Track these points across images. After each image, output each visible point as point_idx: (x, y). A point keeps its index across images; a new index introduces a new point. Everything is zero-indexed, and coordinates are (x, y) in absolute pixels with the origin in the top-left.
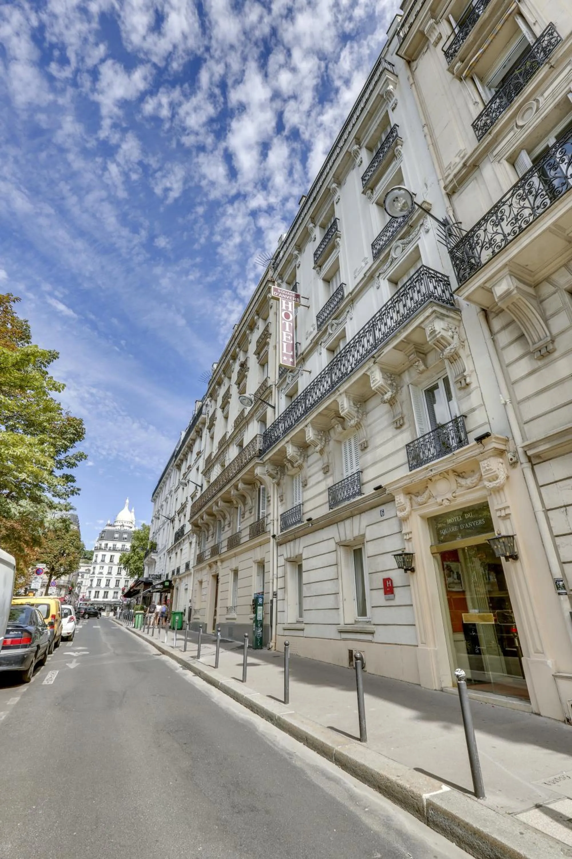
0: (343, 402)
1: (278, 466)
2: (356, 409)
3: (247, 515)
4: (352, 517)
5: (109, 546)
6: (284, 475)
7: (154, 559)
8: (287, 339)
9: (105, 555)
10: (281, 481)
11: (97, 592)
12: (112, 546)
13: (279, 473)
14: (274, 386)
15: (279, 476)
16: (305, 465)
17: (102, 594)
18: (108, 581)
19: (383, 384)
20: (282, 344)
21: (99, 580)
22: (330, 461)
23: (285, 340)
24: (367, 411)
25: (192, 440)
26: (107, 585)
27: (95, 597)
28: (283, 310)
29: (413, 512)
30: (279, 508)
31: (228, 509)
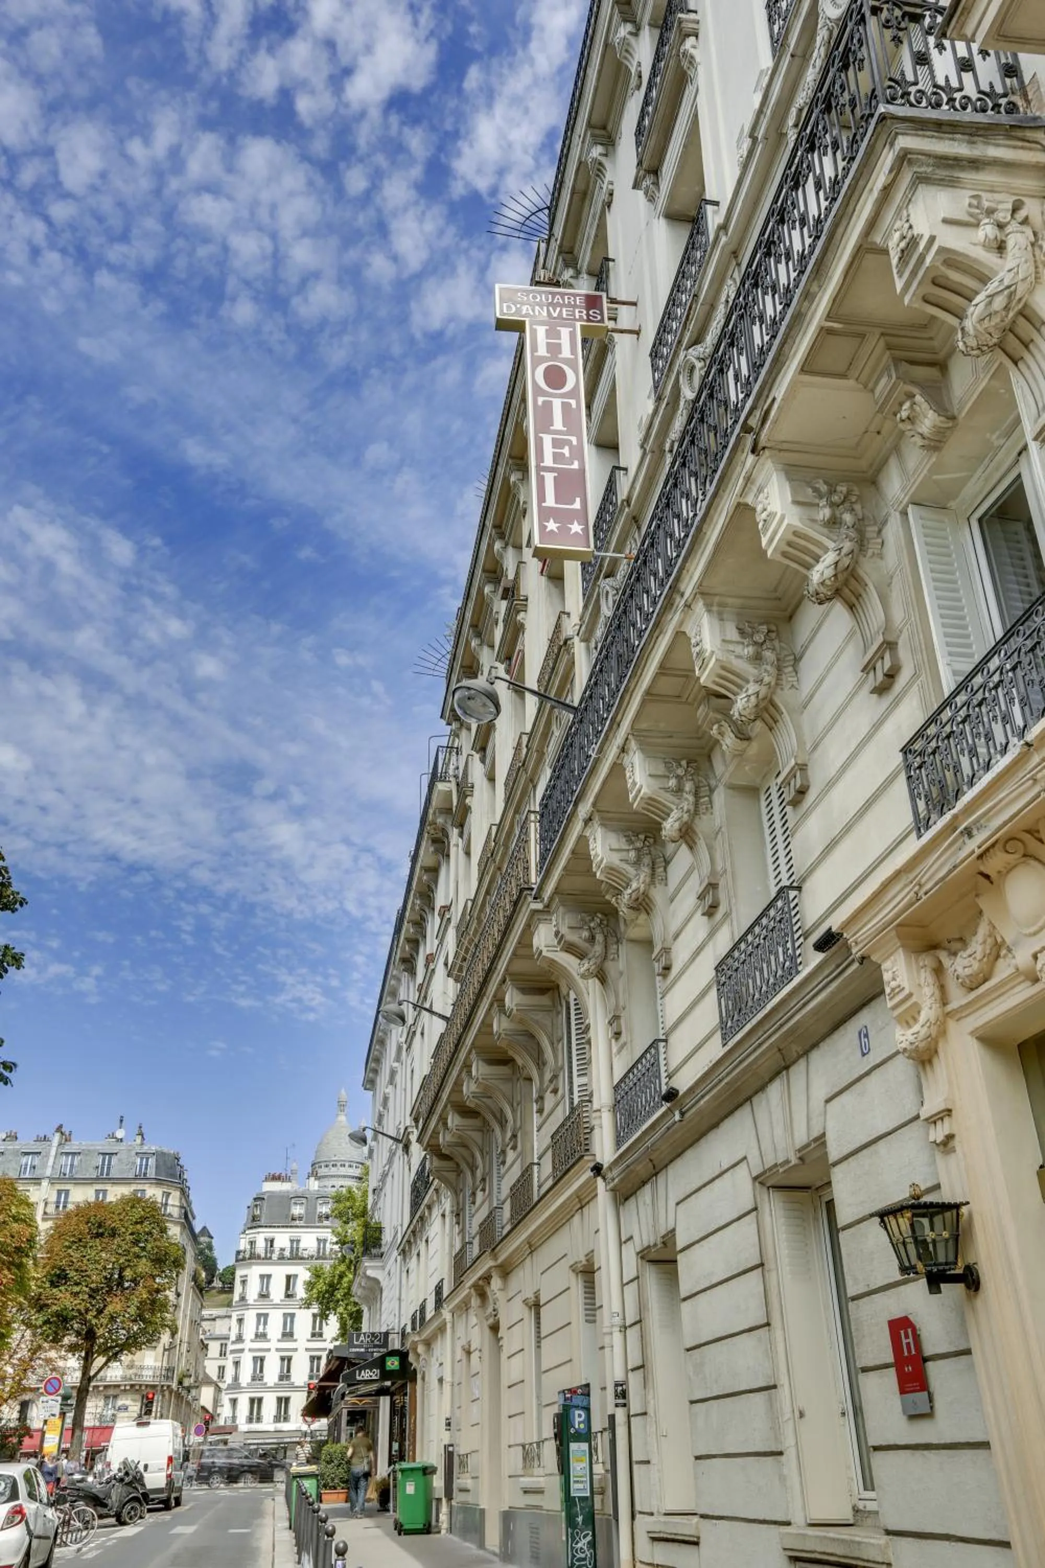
0: (699, 633)
1: (593, 914)
2: (749, 650)
3: (549, 1100)
4: (787, 1068)
5: (277, 1245)
6: (618, 942)
7: (376, 1281)
8: (557, 457)
9: (269, 1276)
10: (610, 966)
11: (257, 1403)
12: (287, 1245)
13: (599, 938)
14: (576, 640)
15: (598, 949)
16: (658, 895)
17: (269, 1407)
18: (287, 1361)
19: (797, 523)
20: (541, 480)
21: (259, 1361)
22: (719, 868)
23: (548, 461)
24: (798, 650)
25: (427, 870)
26: (285, 1376)
27: (250, 1420)
28: (537, 361)
29: (951, 1025)
30: (615, 1060)
31: (505, 1087)
